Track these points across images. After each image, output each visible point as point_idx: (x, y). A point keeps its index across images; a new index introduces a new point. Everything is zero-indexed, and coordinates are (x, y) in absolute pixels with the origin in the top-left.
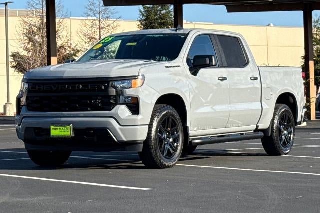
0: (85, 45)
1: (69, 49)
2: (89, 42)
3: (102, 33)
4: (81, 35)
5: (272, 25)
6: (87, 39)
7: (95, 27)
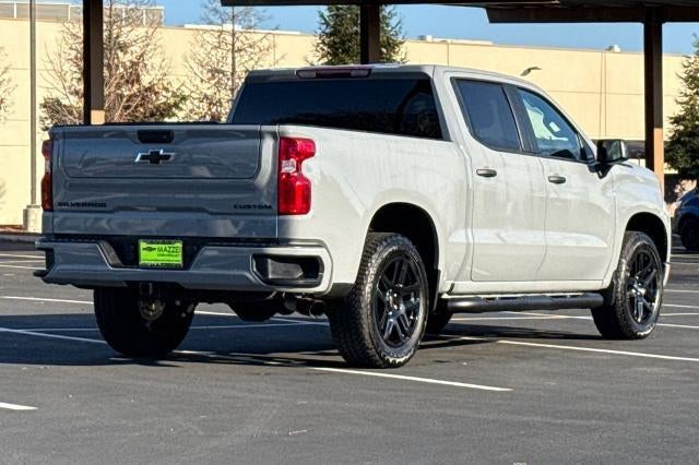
0: (200, 85)
1: (164, 93)
2: (209, 79)
3: (236, 60)
4: (192, 63)
5: (617, 49)
6: (205, 71)
7: (224, 47)
